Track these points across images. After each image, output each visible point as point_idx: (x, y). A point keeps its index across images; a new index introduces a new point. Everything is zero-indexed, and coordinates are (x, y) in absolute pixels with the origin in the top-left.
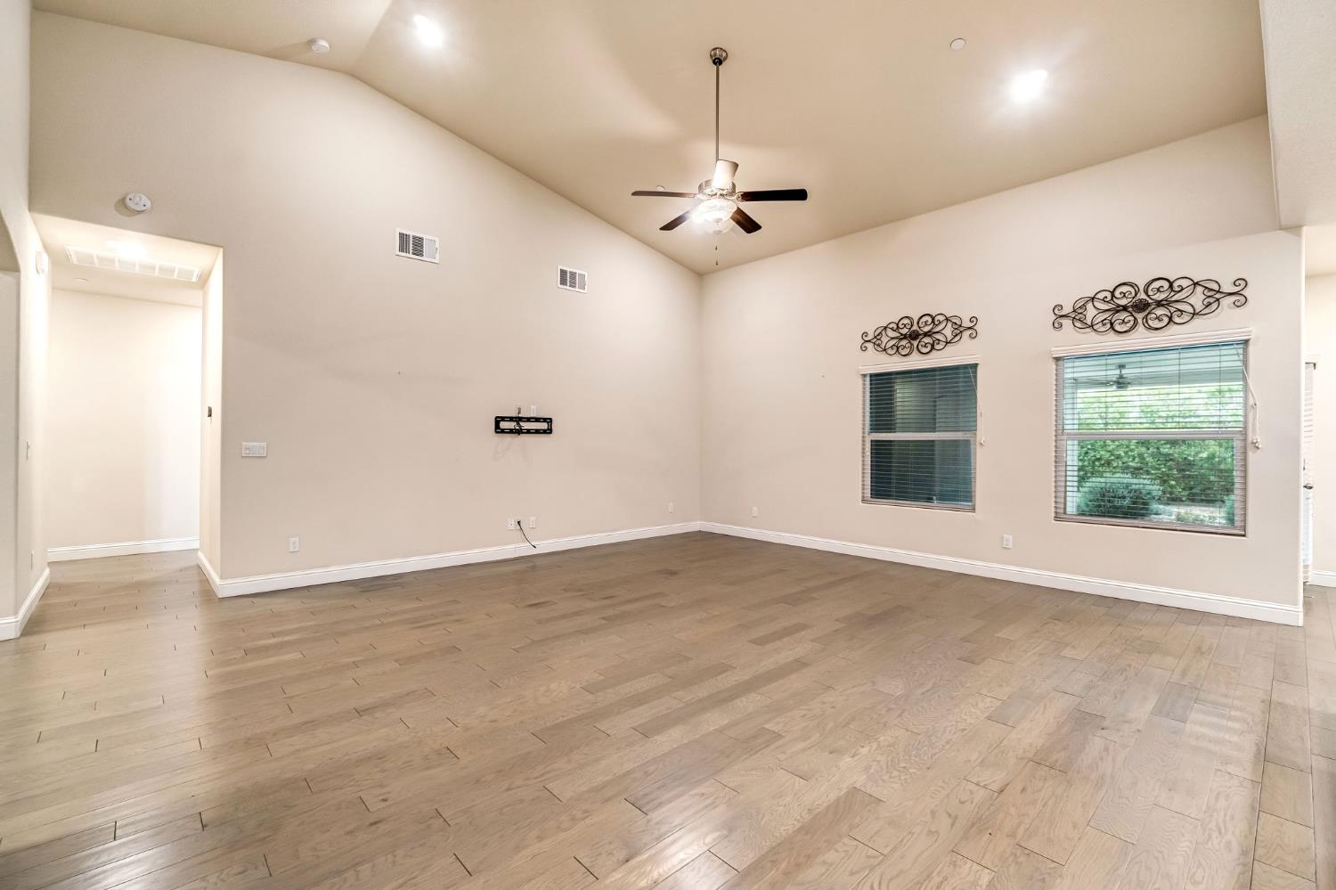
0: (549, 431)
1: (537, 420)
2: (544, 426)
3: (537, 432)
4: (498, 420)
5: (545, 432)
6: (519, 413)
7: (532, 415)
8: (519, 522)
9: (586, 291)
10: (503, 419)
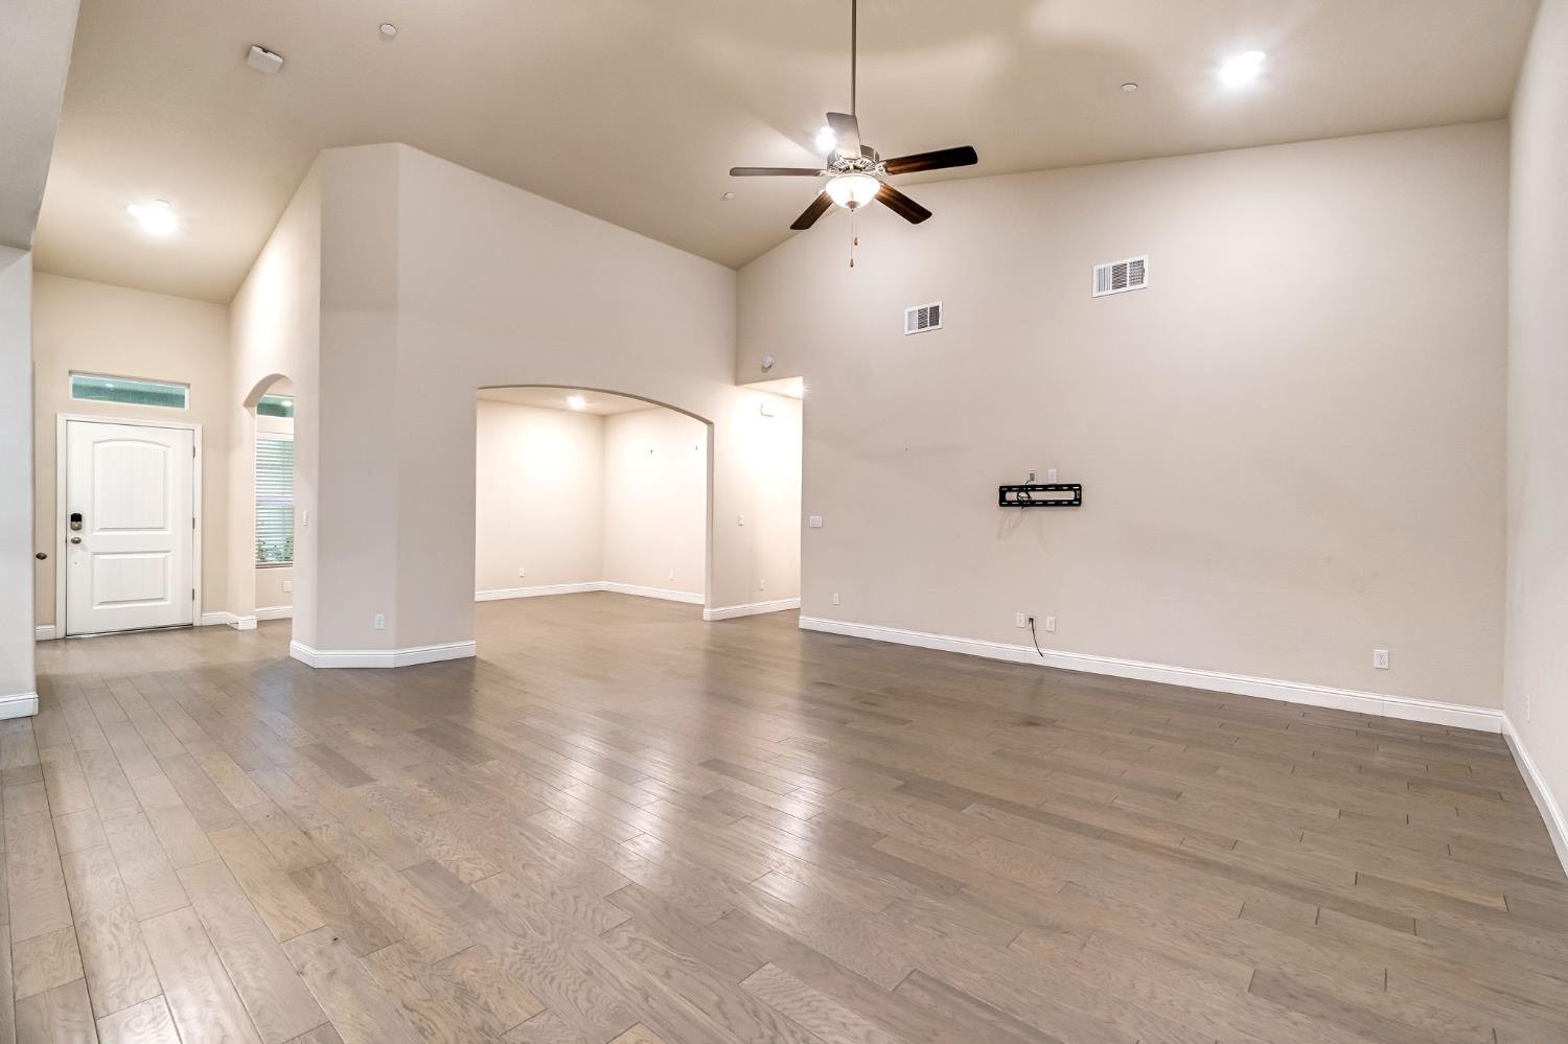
0: (1077, 502)
1: (1058, 488)
2: (1070, 495)
3: (1058, 503)
4: (1003, 491)
5: (1070, 503)
6: (1033, 480)
7: (1051, 482)
8: (1031, 620)
9: (1145, 284)
10: (1010, 489)
